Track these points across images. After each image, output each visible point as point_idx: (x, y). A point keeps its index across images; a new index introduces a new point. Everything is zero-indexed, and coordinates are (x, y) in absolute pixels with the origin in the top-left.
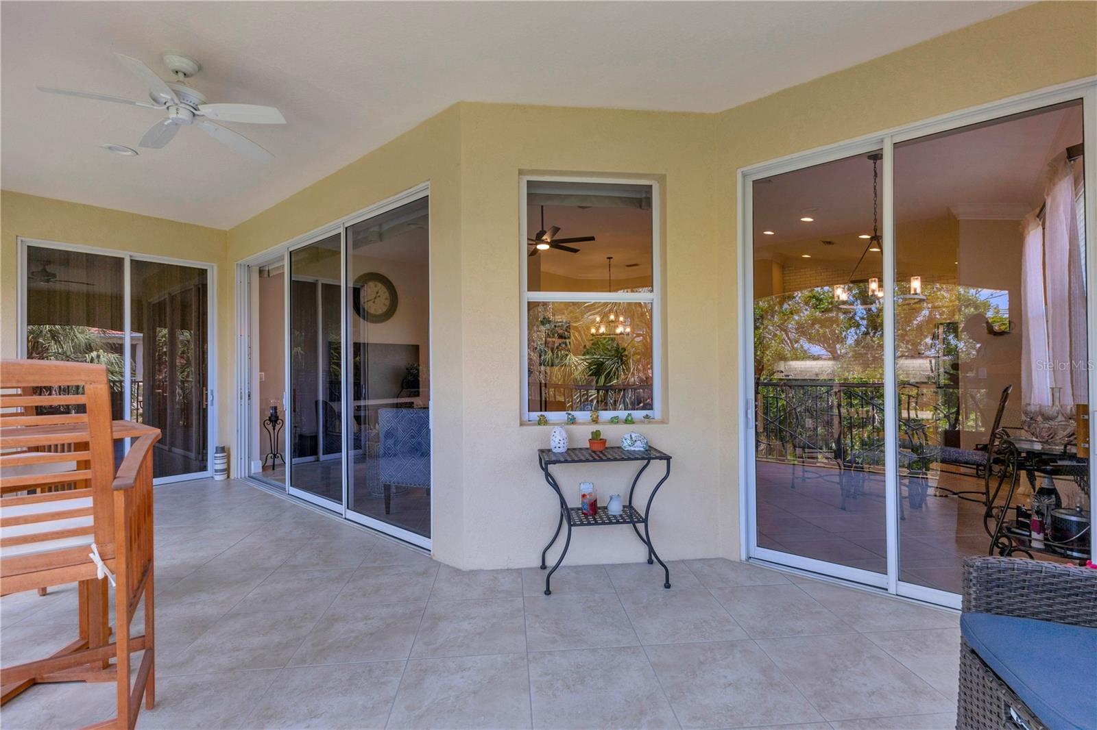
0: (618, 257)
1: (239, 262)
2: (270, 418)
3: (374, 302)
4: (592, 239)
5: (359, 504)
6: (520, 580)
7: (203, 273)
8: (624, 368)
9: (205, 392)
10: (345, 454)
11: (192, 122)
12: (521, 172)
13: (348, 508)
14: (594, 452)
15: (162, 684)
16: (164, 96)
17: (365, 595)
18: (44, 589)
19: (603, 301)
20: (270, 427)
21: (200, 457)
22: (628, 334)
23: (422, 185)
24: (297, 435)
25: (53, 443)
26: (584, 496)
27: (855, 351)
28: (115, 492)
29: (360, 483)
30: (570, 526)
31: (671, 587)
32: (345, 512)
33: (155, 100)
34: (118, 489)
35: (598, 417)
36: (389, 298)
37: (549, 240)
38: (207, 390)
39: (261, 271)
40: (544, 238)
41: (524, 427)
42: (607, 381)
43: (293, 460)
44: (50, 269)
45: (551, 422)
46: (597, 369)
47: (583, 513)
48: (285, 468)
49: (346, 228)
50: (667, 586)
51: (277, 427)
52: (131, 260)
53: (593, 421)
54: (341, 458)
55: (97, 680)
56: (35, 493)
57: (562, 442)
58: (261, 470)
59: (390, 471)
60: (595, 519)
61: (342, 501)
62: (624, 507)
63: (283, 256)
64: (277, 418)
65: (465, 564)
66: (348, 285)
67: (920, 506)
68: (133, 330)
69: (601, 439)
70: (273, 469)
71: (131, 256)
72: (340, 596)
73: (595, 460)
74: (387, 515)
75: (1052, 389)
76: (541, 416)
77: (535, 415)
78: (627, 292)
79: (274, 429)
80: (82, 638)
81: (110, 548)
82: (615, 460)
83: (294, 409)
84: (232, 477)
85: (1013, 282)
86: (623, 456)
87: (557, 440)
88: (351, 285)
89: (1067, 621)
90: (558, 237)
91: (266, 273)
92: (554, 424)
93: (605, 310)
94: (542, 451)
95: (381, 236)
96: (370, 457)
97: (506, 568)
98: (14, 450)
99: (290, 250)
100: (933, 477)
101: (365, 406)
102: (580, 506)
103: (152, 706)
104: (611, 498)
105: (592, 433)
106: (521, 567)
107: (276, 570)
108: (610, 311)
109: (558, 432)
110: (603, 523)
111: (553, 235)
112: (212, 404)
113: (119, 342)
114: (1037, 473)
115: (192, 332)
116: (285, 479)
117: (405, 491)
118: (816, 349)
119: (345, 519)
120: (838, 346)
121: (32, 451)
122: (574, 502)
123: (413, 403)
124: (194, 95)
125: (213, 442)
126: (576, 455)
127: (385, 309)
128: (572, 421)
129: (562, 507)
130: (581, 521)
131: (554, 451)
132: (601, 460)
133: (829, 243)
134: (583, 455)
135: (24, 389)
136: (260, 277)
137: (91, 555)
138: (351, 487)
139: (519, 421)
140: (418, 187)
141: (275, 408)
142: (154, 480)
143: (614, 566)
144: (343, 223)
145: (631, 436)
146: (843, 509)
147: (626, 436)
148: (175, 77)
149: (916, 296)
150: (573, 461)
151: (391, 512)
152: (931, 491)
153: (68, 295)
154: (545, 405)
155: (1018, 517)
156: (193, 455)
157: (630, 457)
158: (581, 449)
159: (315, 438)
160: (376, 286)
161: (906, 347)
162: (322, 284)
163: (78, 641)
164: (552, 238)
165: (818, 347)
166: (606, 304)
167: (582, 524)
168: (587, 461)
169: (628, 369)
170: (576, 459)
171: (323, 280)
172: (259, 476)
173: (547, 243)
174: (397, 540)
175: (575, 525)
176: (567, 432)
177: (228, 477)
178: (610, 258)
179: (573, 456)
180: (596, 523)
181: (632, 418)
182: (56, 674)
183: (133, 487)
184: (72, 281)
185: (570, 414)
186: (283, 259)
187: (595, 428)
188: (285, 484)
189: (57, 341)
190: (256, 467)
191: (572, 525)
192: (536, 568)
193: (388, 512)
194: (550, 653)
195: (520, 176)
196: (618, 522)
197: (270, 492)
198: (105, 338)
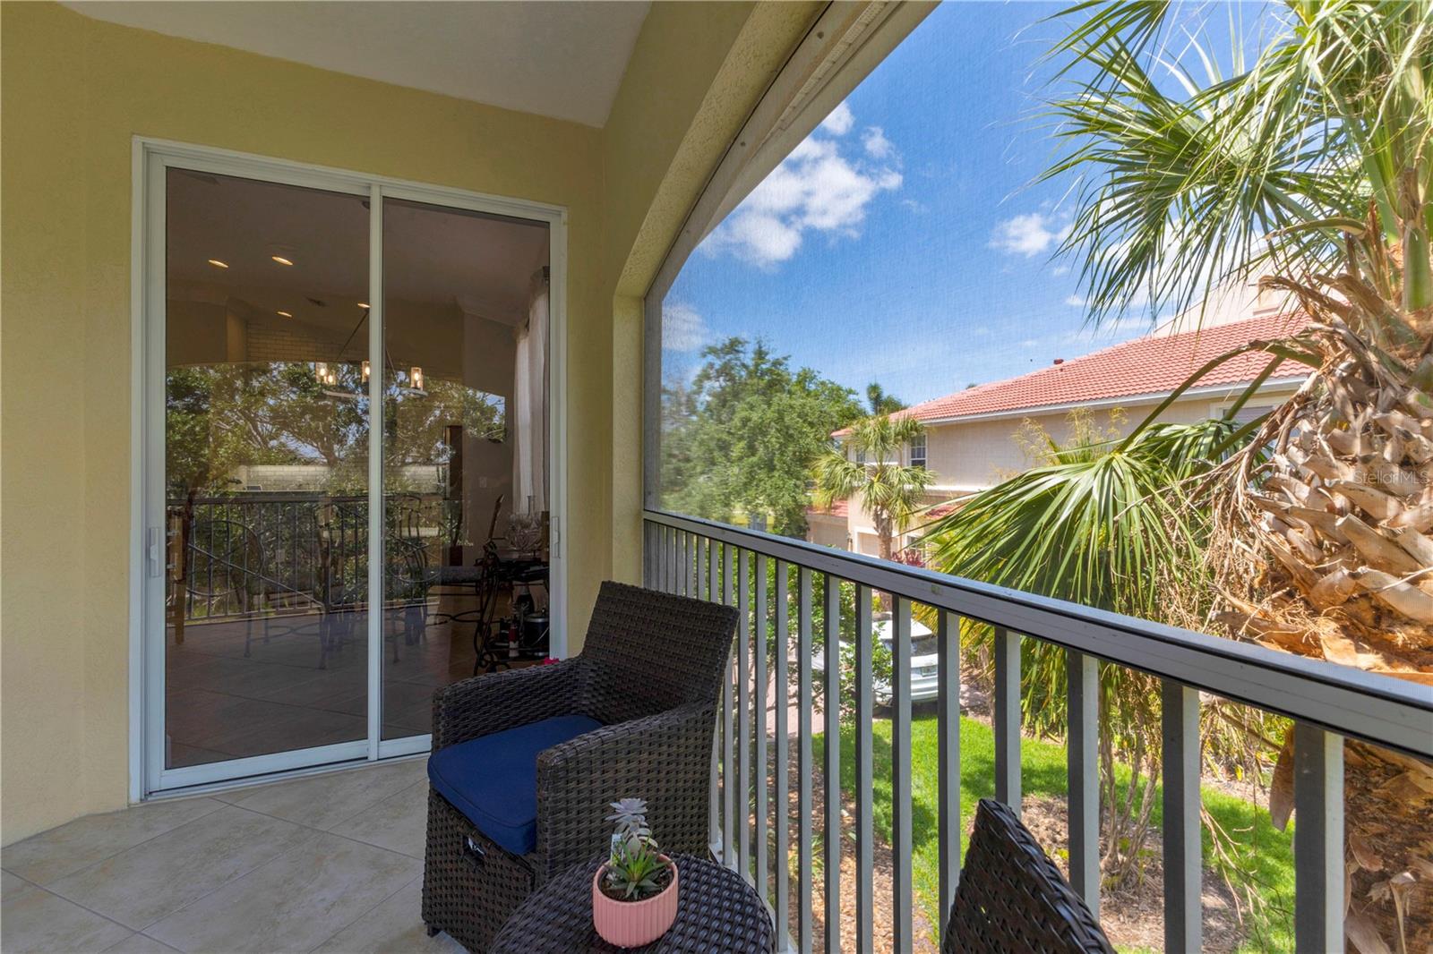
27: (355, 454)
67: (417, 640)
75: (529, 497)
85: (507, 387)
89: (499, 729)
100: (433, 604)
114: (514, 582)
118: (308, 450)
120: (336, 447)
133: (318, 303)
146: (322, 668)
149: (417, 391)
152: (430, 620)
155: (501, 629)
161: (418, 452)
165: (310, 447)
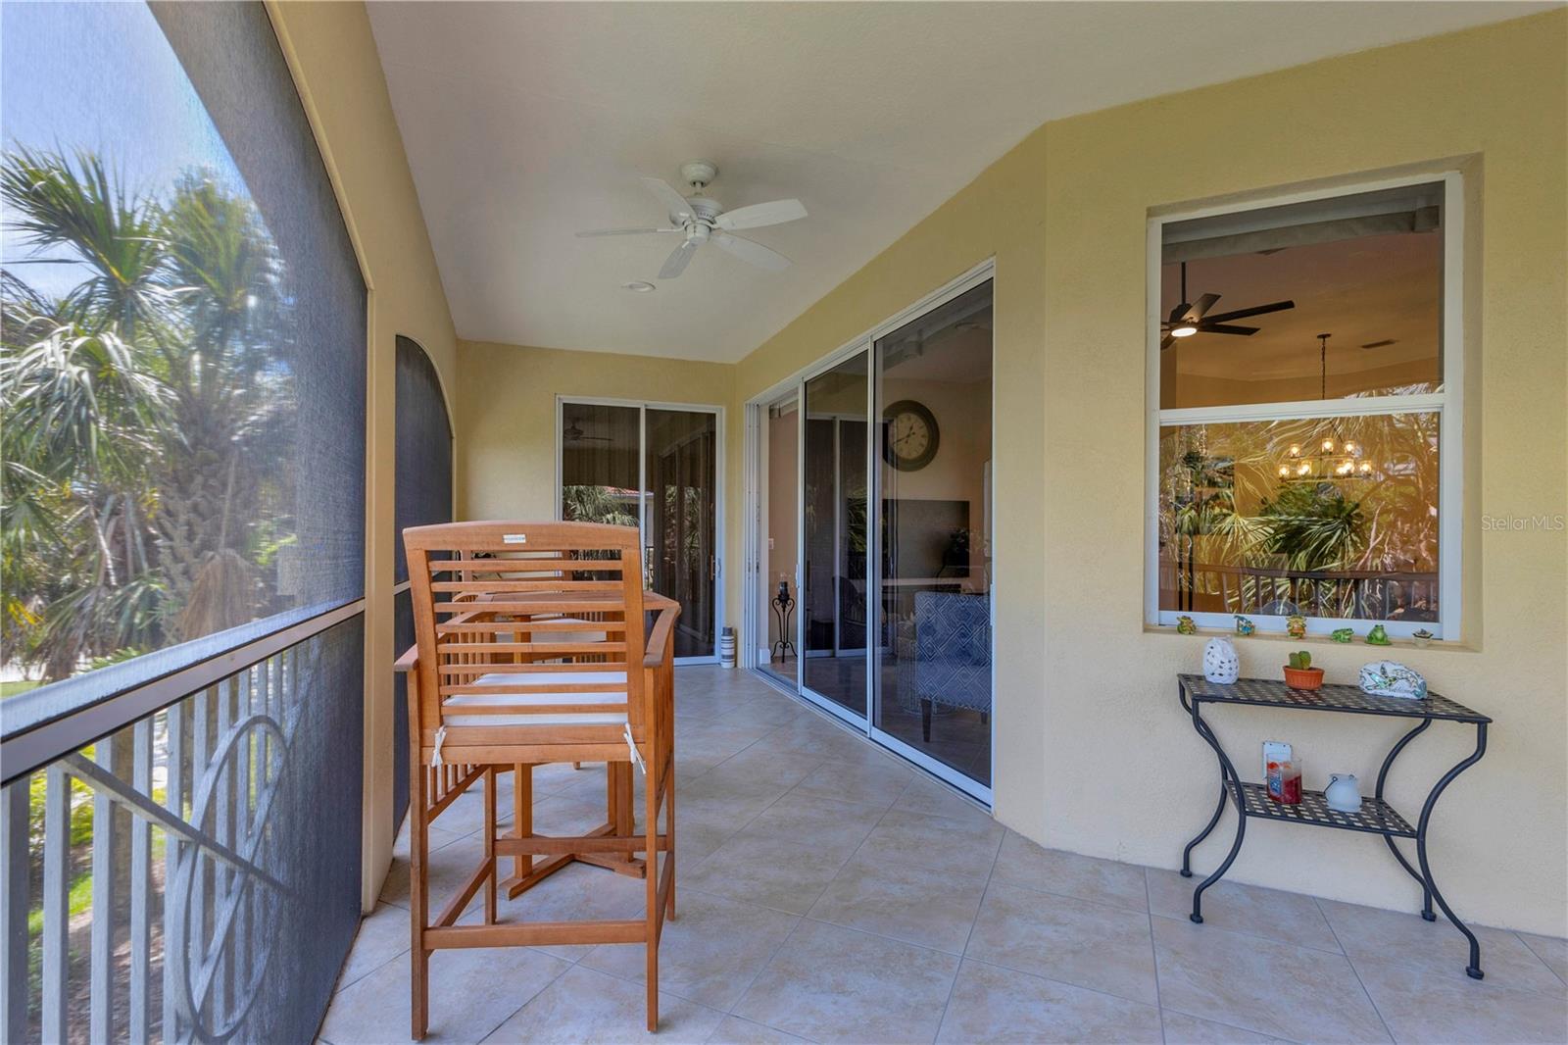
0: (1343, 332)
1: (748, 402)
2: (779, 596)
3: (907, 442)
4: (1289, 305)
5: (889, 721)
6: (1141, 883)
7: (711, 417)
8: (1355, 538)
9: (712, 562)
10: (871, 652)
11: (709, 240)
12: (1151, 213)
13: (874, 725)
14: (1295, 690)
15: (681, 897)
16: (684, 215)
17: (899, 849)
18: (578, 763)
19: (1308, 417)
20: (779, 608)
21: (707, 638)
22: (1368, 475)
23: (984, 264)
24: (810, 620)
25: (585, 610)
26: (1272, 766)
28: (646, 670)
29: (888, 692)
30: (1243, 814)
31: (1485, 978)
32: (871, 730)
33: (674, 222)
34: (648, 666)
35: (1303, 627)
36: (927, 435)
37: (1196, 320)
38: (714, 559)
39: (771, 411)
40: (1187, 316)
41: (1151, 636)
42: (1314, 563)
43: (807, 652)
44: (579, 426)
45: (1202, 629)
46: (1291, 539)
47: (1270, 796)
48: (797, 661)
49: (875, 342)
50: (1475, 971)
51: (788, 608)
52: (647, 410)
53: (1293, 634)
54: (866, 656)
55: (623, 872)
56: (571, 662)
57: (1227, 666)
58: (769, 661)
59: (932, 681)
60: (1297, 812)
61: (866, 714)
62: (1365, 800)
63: (797, 388)
64: (787, 597)
65: (1047, 839)
66: (877, 421)
68: (647, 490)
69: (1311, 669)
70: (783, 662)
71: (646, 405)
72: (867, 842)
73: (1297, 705)
74: (925, 740)
76: (1184, 617)
77: (1173, 617)
78: (1371, 395)
79: (784, 611)
80: (610, 823)
81: (641, 730)
82: (1346, 709)
83: (807, 588)
84: (739, 666)
86: (1365, 705)
87: (1216, 662)
88: (880, 420)
90: (1215, 310)
91: (777, 412)
92: (1211, 634)
93: (1309, 434)
94: (1187, 678)
95: (920, 348)
96: (903, 659)
97: (1116, 859)
98: (552, 615)
99: (806, 380)
101: (893, 587)
102: (1265, 783)
103: (673, 918)
104: (1335, 779)
105: (1292, 655)
106: (1145, 864)
107: (791, 789)
108: (1323, 436)
109: (1218, 648)
110: (1316, 822)
111: (1205, 309)
112: (720, 576)
113: (634, 502)
115: (699, 490)
116: (797, 676)
117: (951, 713)
119: (870, 739)
121: (567, 617)
122: (1252, 773)
123: (959, 586)
124: (710, 206)
125: (720, 624)
126: (1257, 691)
127: (921, 450)
128: (1249, 631)
129: (1225, 777)
130: (1266, 808)
131: (1210, 679)
132: (1313, 706)
134: (1273, 694)
135: (564, 552)
136: (770, 418)
137: (626, 735)
138: (879, 696)
139: (1141, 624)
140: (977, 268)
141: (786, 584)
142: (675, 659)
143: (1338, 905)
144: (871, 337)
145: (1382, 668)
147: (1371, 668)
148: (692, 190)
150: (1251, 701)
151: (931, 740)
153: (594, 450)
154: (1186, 600)
156: (700, 635)
157: (1381, 708)
158: (1266, 682)
159: (831, 625)
160: (909, 419)
162: (841, 421)
163: (607, 825)
164: (1204, 312)
166: (1315, 422)
167: (1268, 815)
168: (1282, 704)
169: (1365, 541)
170: (1257, 698)
171: (842, 416)
172: (768, 669)
173: (1193, 325)
174: (940, 781)
175: (1254, 814)
176: (1237, 649)
177: (736, 666)
178: (1324, 337)
179: (1247, 692)
180: (1300, 819)
181: (1385, 635)
182: (591, 856)
183: (661, 666)
184: (597, 436)
185: (1242, 619)
186: (797, 393)
187: (1298, 647)
188: (797, 682)
189: (582, 502)
190: (765, 657)
191: (1248, 814)
192: (1174, 872)
193: (927, 739)
194: (1204, 1022)
195: (1150, 219)
196: (1350, 826)
197: (781, 691)
198: (620, 498)
